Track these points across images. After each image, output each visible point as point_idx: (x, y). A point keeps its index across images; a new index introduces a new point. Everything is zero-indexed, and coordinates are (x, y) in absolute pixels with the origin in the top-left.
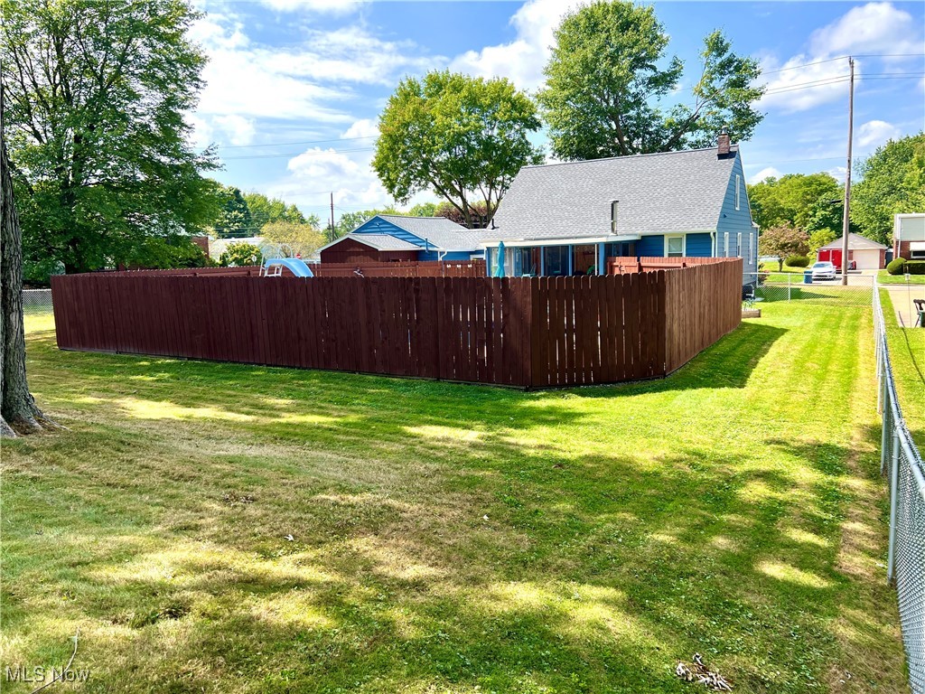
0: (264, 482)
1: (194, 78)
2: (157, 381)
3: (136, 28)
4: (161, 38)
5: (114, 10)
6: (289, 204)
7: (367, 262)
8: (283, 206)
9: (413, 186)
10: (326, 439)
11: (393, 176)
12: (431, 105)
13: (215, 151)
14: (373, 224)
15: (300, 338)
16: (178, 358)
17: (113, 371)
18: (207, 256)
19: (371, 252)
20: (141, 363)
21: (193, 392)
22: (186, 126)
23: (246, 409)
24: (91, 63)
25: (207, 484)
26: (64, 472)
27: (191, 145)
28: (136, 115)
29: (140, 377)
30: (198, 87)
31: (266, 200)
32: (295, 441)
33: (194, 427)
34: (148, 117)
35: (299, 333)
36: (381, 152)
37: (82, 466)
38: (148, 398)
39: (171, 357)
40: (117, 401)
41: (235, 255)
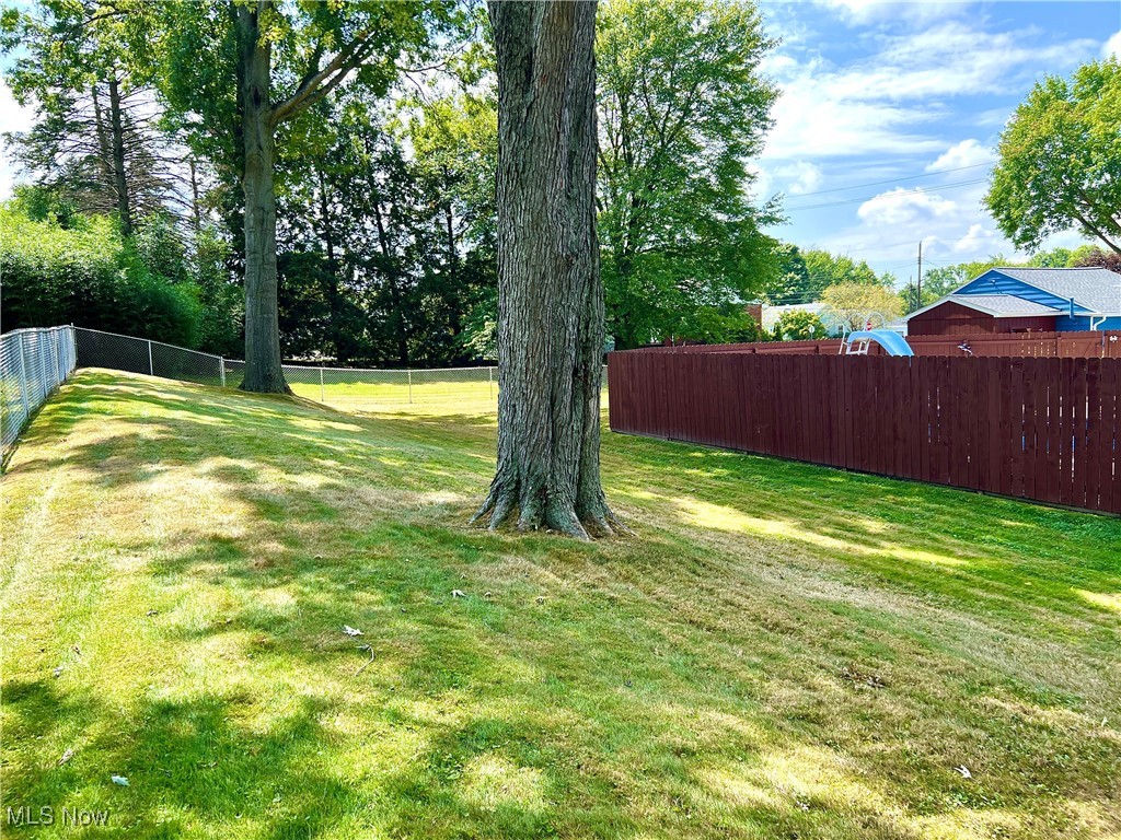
0: (890, 654)
1: (761, 117)
2: (716, 478)
3: (703, 71)
4: (727, 78)
5: (681, 55)
6: (857, 260)
7: (977, 333)
8: (850, 263)
9: (1046, 225)
10: (956, 591)
11: (1015, 213)
12: (1085, 109)
13: (780, 201)
14: (986, 281)
15: (896, 438)
16: (736, 451)
17: (666, 461)
18: (759, 327)
19: (983, 320)
20: (695, 454)
21: (759, 497)
22: (749, 176)
23: (830, 530)
24: (654, 117)
25: (813, 644)
26: (641, 596)
27: (751, 198)
28: (697, 170)
29: (695, 471)
30: (765, 128)
31: (828, 257)
32: (909, 588)
33: (770, 548)
34: (708, 170)
35: (895, 431)
36: (1000, 183)
37: (659, 589)
38: (709, 499)
39: (728, 450)
40: (675, 499)
41: (789, 325)
